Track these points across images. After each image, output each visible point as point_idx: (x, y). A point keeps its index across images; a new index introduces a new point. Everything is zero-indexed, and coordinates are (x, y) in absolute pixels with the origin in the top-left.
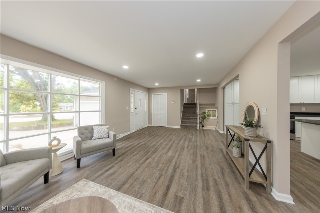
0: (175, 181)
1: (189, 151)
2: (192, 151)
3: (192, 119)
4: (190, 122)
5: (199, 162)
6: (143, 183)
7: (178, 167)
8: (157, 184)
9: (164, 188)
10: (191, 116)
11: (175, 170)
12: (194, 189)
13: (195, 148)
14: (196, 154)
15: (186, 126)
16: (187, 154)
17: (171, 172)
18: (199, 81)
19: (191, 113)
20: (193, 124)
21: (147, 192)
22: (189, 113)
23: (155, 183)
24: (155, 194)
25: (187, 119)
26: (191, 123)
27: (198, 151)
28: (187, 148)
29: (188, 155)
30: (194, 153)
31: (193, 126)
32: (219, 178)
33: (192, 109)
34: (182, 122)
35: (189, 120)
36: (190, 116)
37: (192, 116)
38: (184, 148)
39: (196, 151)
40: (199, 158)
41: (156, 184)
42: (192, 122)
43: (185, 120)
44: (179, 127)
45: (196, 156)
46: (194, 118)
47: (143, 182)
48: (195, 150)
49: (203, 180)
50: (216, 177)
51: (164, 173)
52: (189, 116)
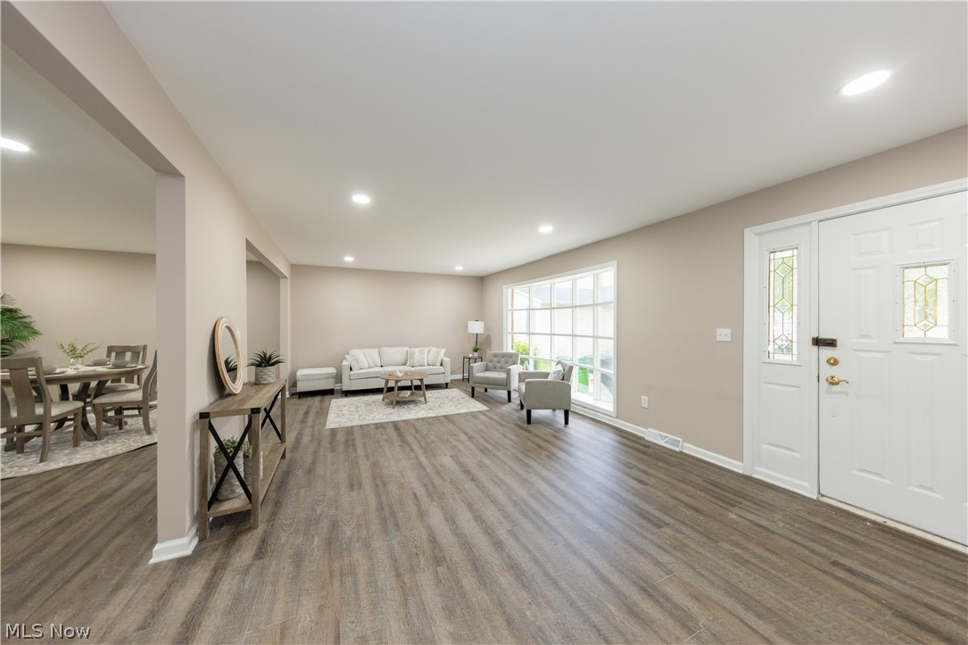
1: (402, 487)
2: (393, 488)
13: (387, 509)
14: (377, 486)
16: (402, 474)
27: (373, 501)
28: (415, 495)
29: (399, 474)
30: (384, 485)
38: (427, 490)
39: (378, 495)
40: (366, 476)
45: (374, 477)
48: (383, 498)
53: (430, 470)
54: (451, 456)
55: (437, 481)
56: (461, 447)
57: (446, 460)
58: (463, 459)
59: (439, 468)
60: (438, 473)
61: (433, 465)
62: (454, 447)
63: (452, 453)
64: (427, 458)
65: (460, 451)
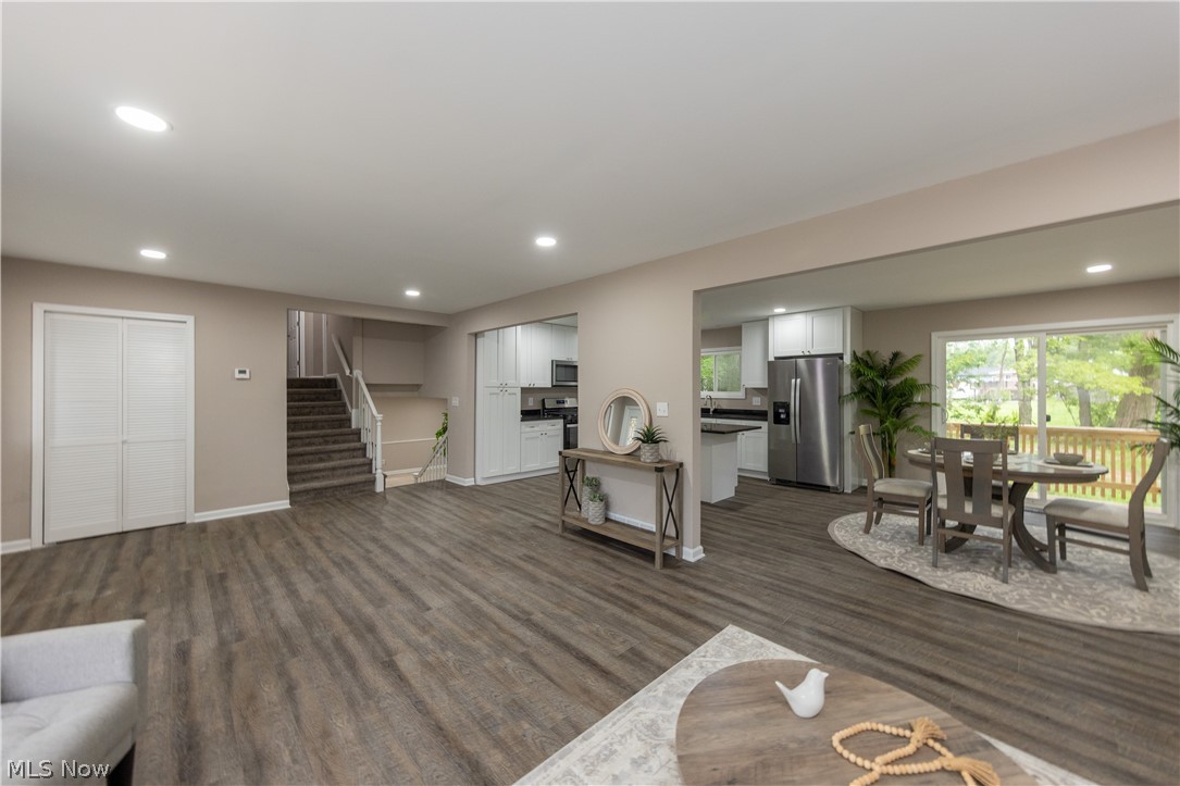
0: (574, 641)
1: (479, 565)
3: (338, 455)
4: (334, 469)
5: (546, 575)
6: (521, 708)
7: (529, 614)
8: (555, 678)
9: (579, 670)
10: (327, 443)
11: (529, 623)
12: (623, 624)
15: (319, 492)
17: (529, 633)
18: (413, 293)
19: (323, 428)
20: (348, 474)
21: (568, 709)
22: (314, 428)
23: (547, 681)
24: (586, 691)
25: (311, 457)
26: (339, 472)
28: (459, 560)
29: (491, 573)
31: (355, 484)
32: (618, 579)
33: (324, 410)
34: (292, 477)
35: (321, 460)
36: (321, 440)
37: (335, 442)
41: (552, 681)
42: (346, 467)
43: (300, 463)
44: (284, 504)
46: (349, 450)
47: (516, 708)
49: (607, 600)
50: (614, 581)
51: (521, 649)
52: (313, 440)
53: (457, 585)
54: (429, 609)
55: (442, 575)
56: (412, 631)
57: (435, 601)
58: (408, 606)
59: (443, 588)
60: (442, 583)
61: (453, 591)
62: (425, 628)
63: (428, 615)
64: (468, 601)
65: (414, 622)
